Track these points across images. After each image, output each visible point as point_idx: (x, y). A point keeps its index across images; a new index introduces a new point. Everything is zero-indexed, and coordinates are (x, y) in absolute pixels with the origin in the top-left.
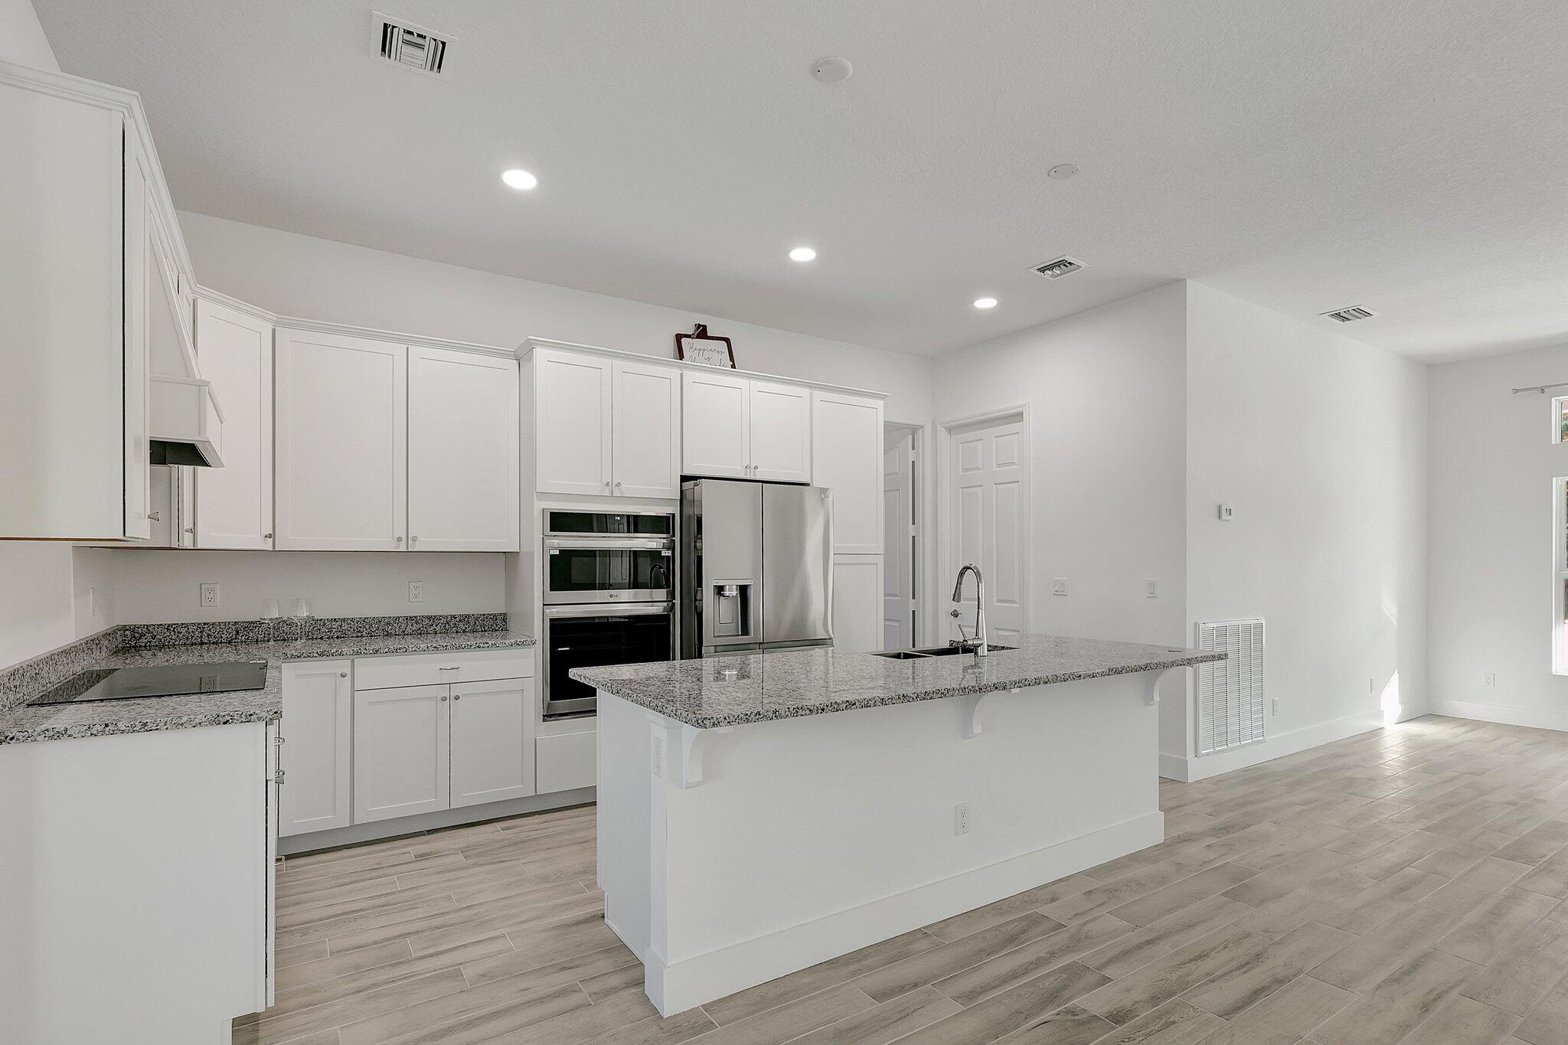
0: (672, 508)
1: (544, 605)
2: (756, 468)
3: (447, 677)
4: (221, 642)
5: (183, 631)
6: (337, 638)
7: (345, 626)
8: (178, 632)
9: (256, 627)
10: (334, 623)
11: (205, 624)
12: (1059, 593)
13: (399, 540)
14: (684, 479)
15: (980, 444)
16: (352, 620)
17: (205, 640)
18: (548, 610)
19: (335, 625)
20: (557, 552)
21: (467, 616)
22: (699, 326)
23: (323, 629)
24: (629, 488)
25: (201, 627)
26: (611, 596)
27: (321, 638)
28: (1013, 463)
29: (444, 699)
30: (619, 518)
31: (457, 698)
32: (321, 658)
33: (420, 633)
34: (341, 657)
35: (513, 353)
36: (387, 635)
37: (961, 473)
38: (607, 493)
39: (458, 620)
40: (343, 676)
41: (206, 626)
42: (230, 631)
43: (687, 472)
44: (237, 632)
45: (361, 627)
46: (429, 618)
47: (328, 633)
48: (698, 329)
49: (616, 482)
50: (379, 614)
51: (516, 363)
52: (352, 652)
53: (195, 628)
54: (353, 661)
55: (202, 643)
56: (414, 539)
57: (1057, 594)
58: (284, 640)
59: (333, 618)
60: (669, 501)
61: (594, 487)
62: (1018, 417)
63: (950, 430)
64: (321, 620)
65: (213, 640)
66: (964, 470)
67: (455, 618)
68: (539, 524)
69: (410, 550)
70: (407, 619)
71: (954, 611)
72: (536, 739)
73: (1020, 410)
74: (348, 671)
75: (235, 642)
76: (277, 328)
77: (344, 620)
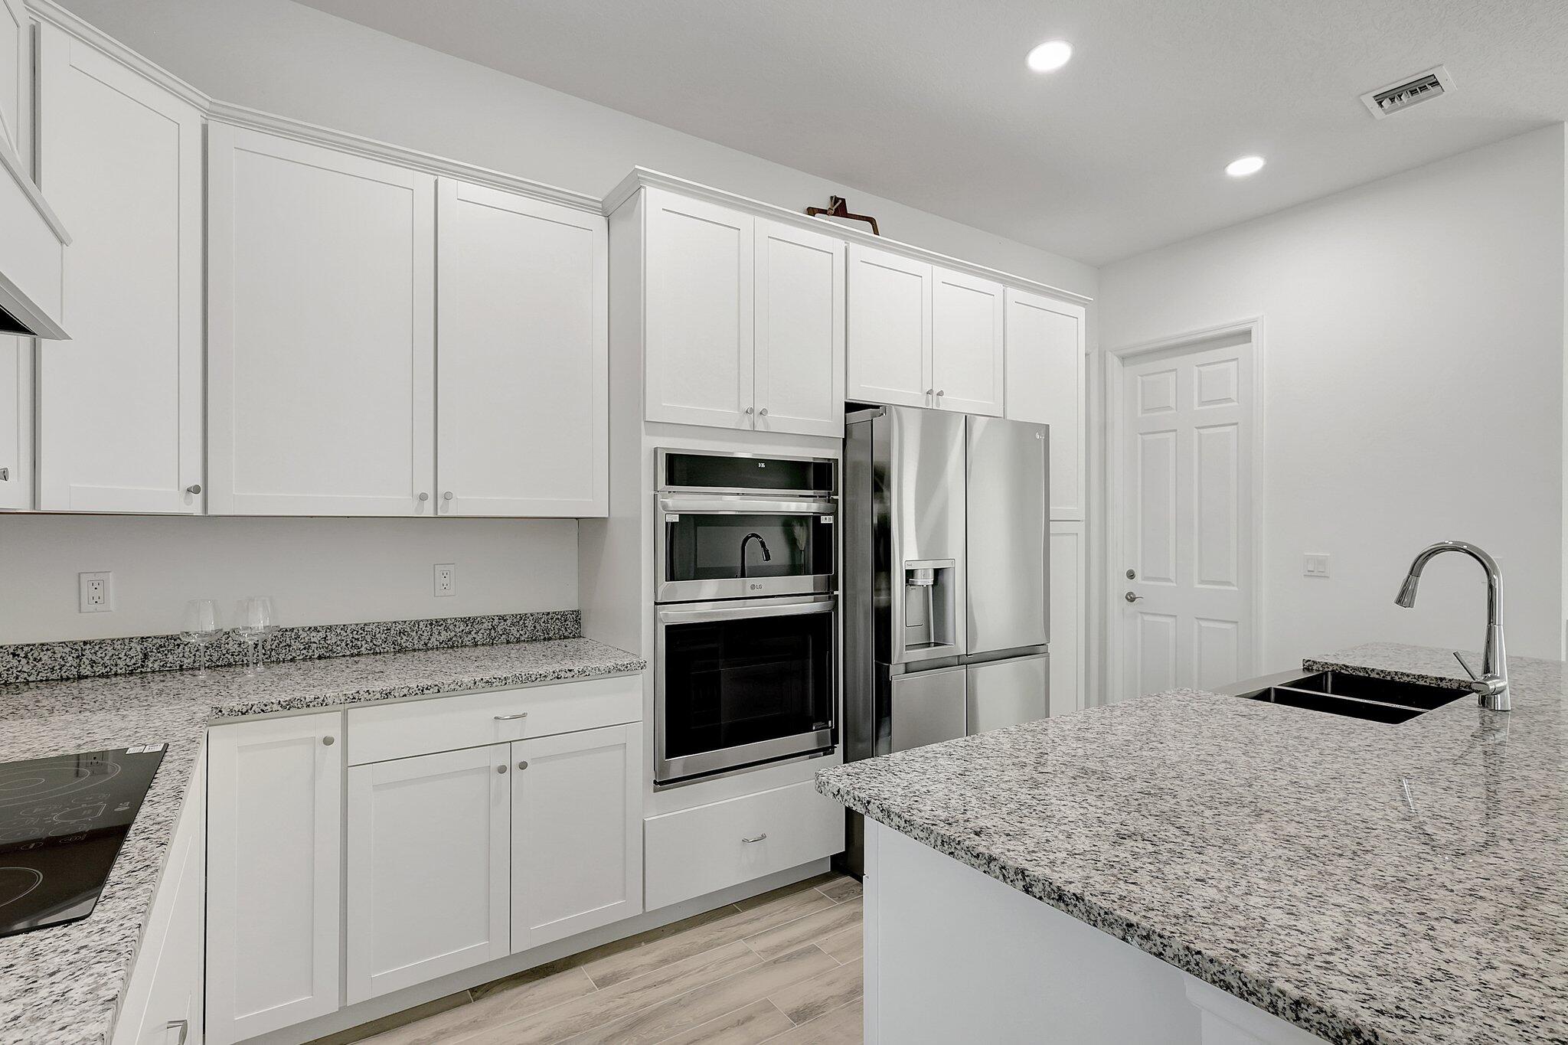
0: (833, 451)
1: (656, 604)
2: (940, 394)
3: (508, 732)
4: (116, 675)
5: (45, 657)
6: (320, 658)
7: (332, 639)
8: (35, 659)
9: (179, 645)
10: (314, 634)
11: (85, 643)
12: (1315, 574)
13: (423, 497)
14: (851, 407)
15: (1172, 376)
16: (344, 628)
17: (86, 670)
18: (663, 611)
19: (316, 637)
20: (676, 519)
21: (523, 617)
22: (836, 200)
23: (296, 645)
24: (779, 419)
25: (79, 649)
26: (753, 587)
27: (293, 660)
28: (1228, 400)
29: (502, 770)
30: (763, 465)
31: (523, 766)
32: (286, 712)
33: (451, 645)
34: (324, 708)
35: (600, 205)
36: (399, 651)
37: (1139, 414)
38: (747, 426)
39: (509, 622)
40: (328, 741)
41: (88, 646)
42: (132, 653)
43: (856, 397)
44: (146, 656)
45: (358, 639)
46: (465, 621)
47: (304, 652)
48: (835, 204)
49: (759, 408)
50: (388, 617)
51: (603, 221)
52: (343, 699)
53: (67, 650)
54: (345, 714)
55: (81, 677)
56: (447, 497)
57: (1310, 574)
58: (230, 665)
59: (312, 625)
60: (828, 440)
61: (727, 415)
62: (1244, 336)
63: (1123, 359)
64: (292, 630)
65: (100, 670)
66: (1145, 410)
67: (505, 621)
68: (648, 474)
69: (440, 514)
70: (431, 624)
71: (1129, 594)
72: (644, 822)
73: (1248, 326)
74: (336, 733)
75: (141, 672)
76: (212, 125)
77: (330, 628)
